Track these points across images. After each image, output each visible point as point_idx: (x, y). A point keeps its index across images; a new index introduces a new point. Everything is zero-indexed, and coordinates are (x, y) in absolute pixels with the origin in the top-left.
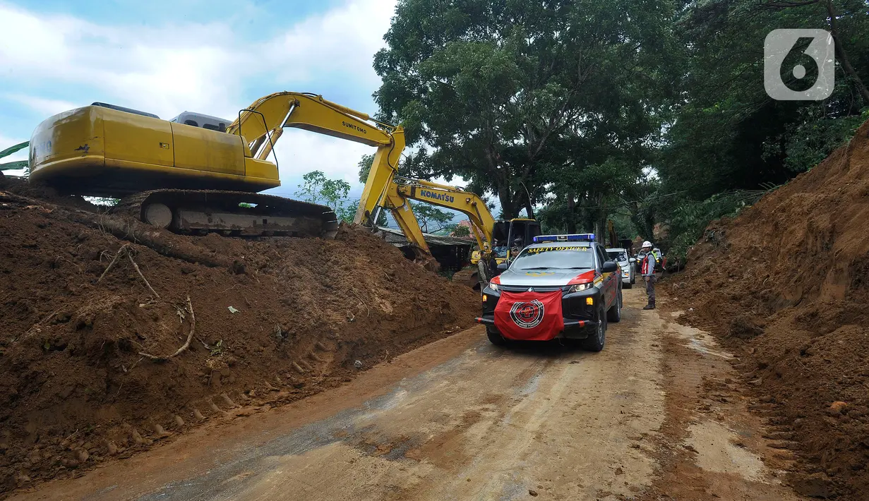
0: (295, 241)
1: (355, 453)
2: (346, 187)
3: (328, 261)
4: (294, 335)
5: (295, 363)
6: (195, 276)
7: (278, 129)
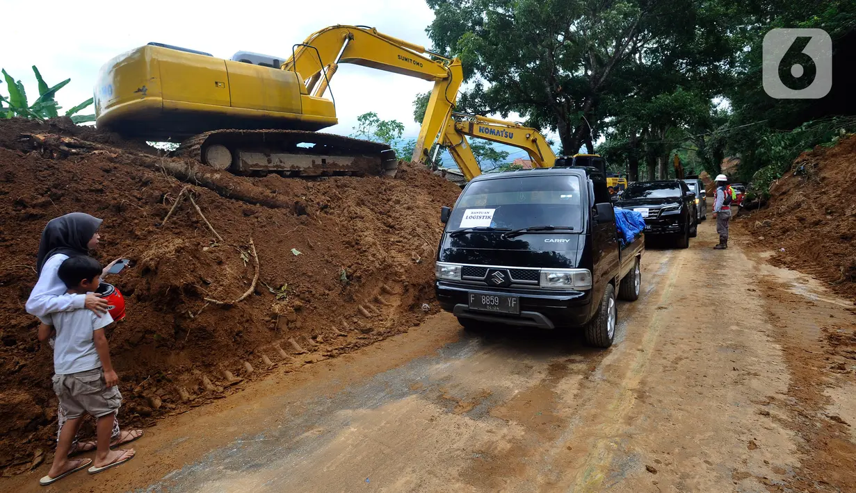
0: (355, 180)
1: (433, 409)
2: (400, 127)
3: (388, 200)
4: (360, 277)
5: (361, 307)
6: (257, 218)
7: (332, 65)
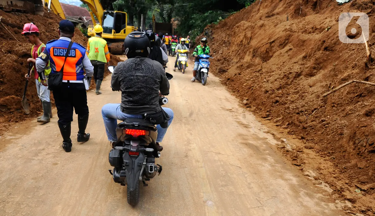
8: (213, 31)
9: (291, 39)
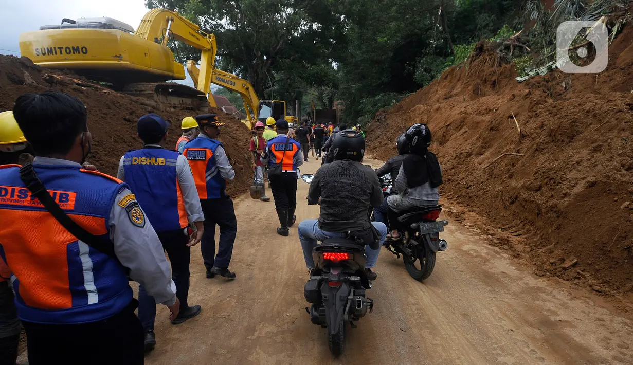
8: (387, 116)
9: (466, 121)
